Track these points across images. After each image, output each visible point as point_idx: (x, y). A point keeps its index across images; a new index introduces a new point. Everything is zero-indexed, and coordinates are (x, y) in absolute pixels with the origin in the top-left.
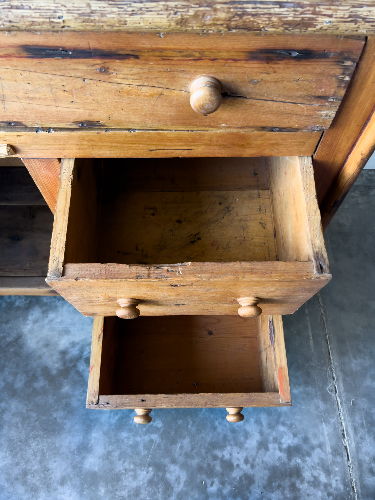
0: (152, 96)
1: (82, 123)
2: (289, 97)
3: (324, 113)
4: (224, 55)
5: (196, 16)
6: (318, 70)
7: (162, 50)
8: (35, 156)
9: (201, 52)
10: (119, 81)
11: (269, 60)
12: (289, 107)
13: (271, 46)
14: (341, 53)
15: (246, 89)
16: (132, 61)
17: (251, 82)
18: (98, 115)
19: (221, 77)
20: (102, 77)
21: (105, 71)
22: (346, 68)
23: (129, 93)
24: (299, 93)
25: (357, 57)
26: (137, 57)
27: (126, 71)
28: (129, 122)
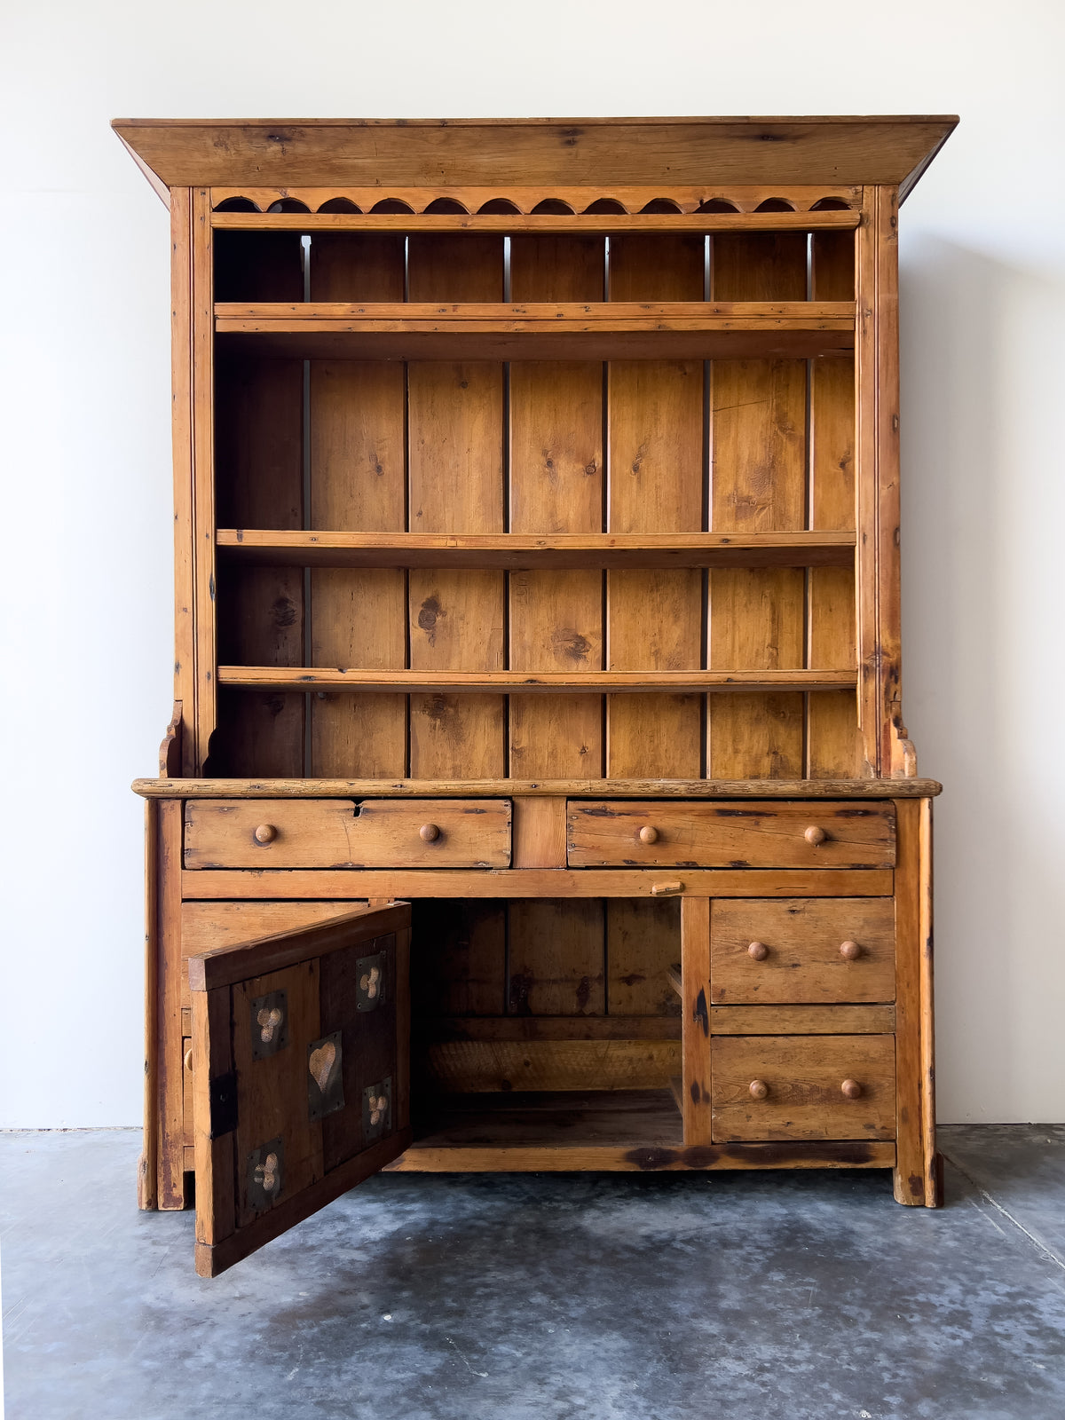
0: (781, 840)
1: (735, 862)
2: (862, 840)
3: (888, 851)
4: (823, 813)
5: (810, 786)
6: (875, 822)
7: (789, 811)
8: (695, 895)
9: (810, 812)
10: (764, 830)
11: (847, 816)
12: (866, 847)
13: (846, 809)
14: (884, 813)
15: (837, 834)
16: (774, 817)
17: (840, 830)
18: (748, 856)
19: (822, 826)
20: (756, 828)
21: (757, 824)
22: (890, 821)
23: (768, 838)
24: (869, 837)
25: (894, 814)
26: (776, 815)
27: (769, 823)
28: (766, 862)
